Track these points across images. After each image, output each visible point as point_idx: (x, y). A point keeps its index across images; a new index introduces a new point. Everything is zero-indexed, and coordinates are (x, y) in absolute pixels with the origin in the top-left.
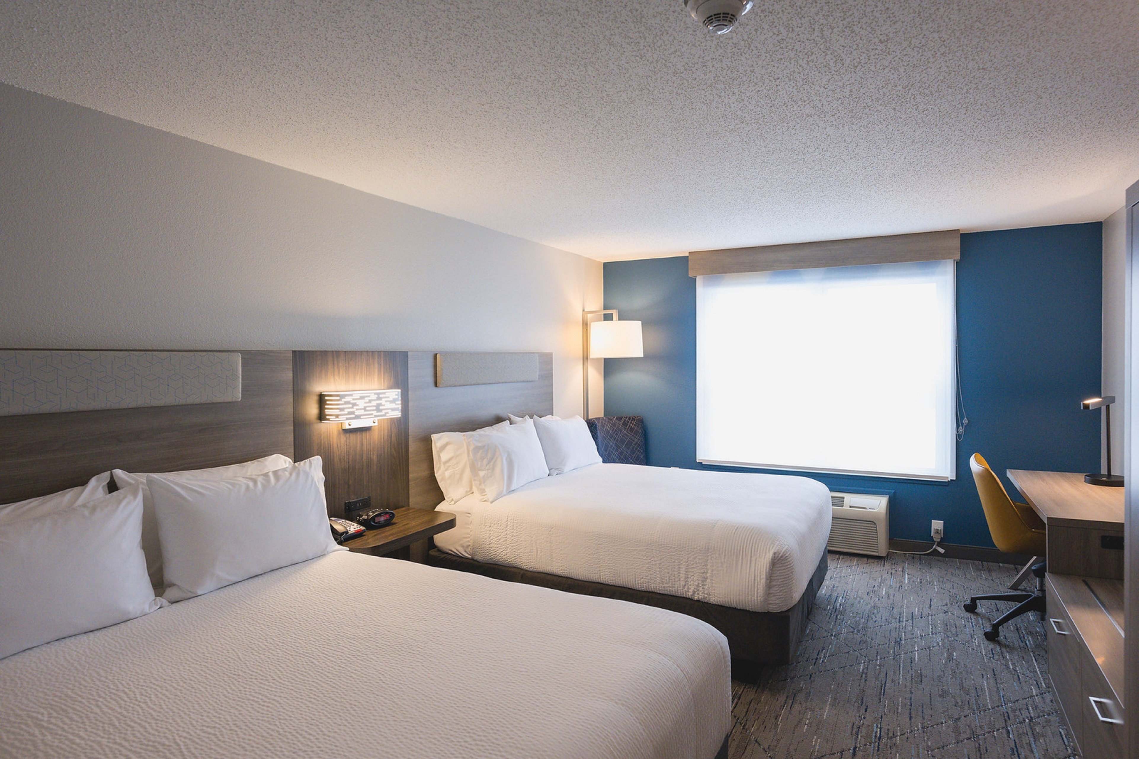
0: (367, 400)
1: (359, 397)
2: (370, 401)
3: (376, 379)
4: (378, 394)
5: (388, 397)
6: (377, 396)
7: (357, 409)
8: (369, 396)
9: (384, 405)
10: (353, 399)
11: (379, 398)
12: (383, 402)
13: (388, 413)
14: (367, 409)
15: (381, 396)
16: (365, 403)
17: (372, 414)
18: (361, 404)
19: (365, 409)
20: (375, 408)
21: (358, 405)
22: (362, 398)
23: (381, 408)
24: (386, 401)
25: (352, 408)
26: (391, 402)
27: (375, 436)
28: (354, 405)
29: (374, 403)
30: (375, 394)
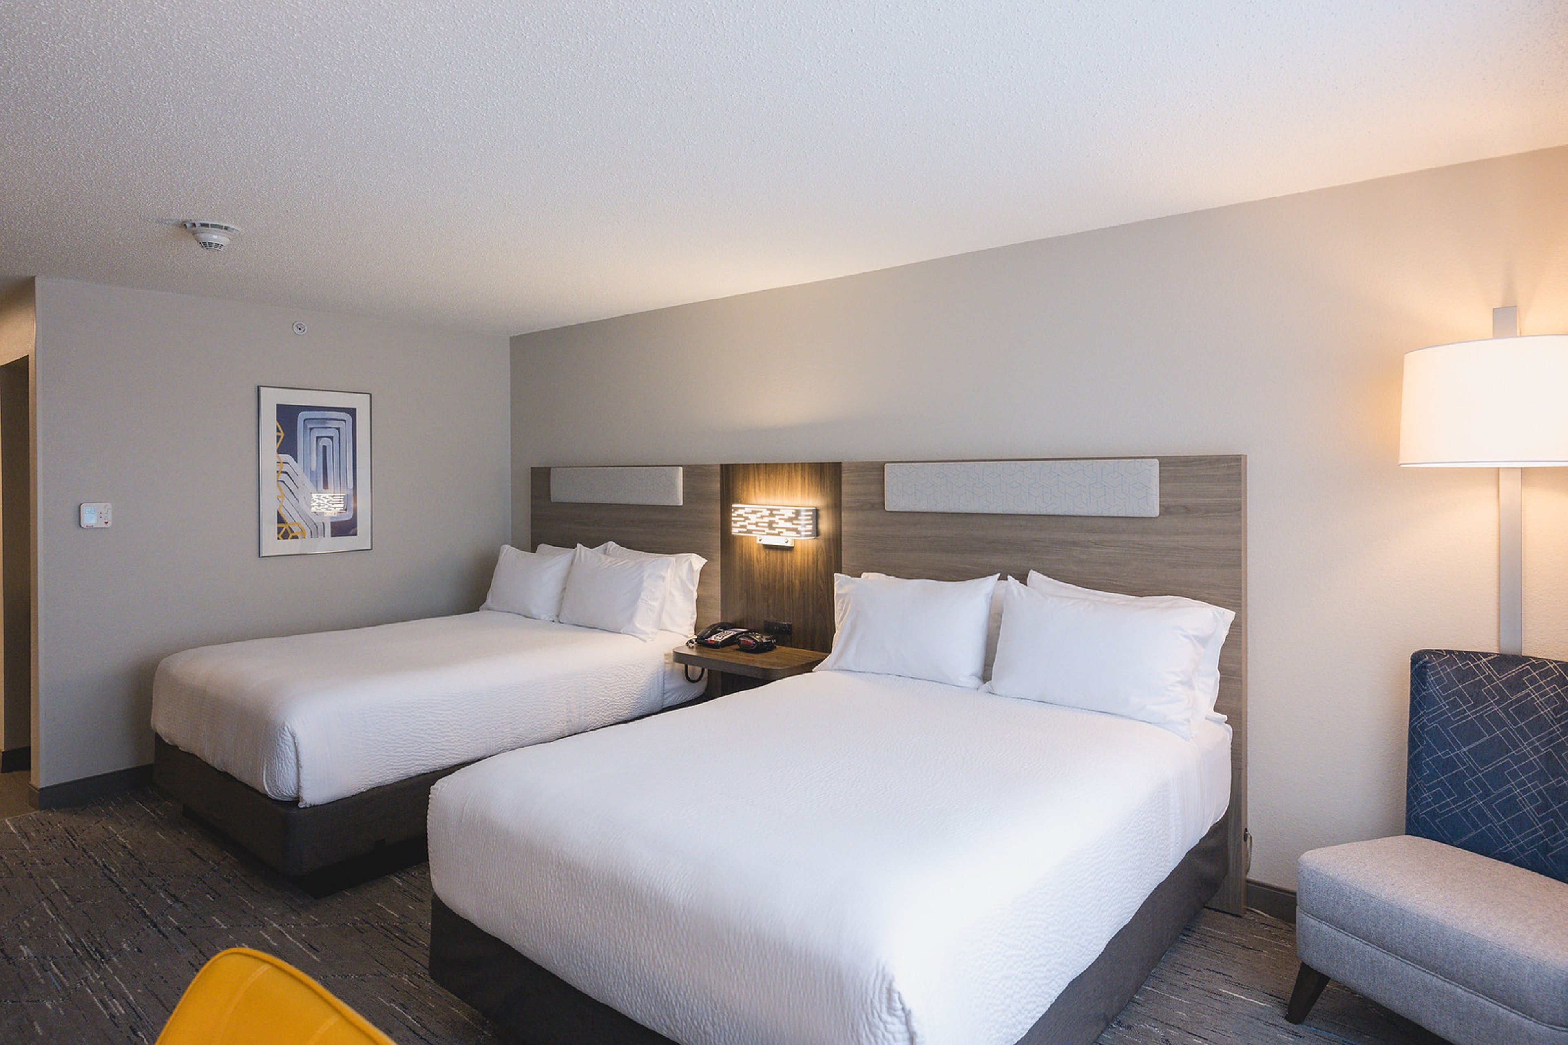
0: (759, 515)
1: (750, 511)
2: (762, 517)
3: (799, 495)
4: (771, 510)
5: (783, 515)
6: (769, 512)
7: (749, 524)
8: (761, 512)
9: (778, 523)
10: (745, 513)
11: (772, 515)
12: (776, 519)
13: (782, 532)
14: (759, 524)
15: (775, 512)
16: (757, 518)
17: (764, 531)
18: (753, 518)
19: (756, 524)
20: (767, 525)
21: (749, 520)
22: (754, 512)
23: (774, 525)
24: (780, 519)
25: (744, 521)
26: (786, 521)
27: (798, 558)
28: (746, 519)
29: (767, 519)
30: (768, 509)
